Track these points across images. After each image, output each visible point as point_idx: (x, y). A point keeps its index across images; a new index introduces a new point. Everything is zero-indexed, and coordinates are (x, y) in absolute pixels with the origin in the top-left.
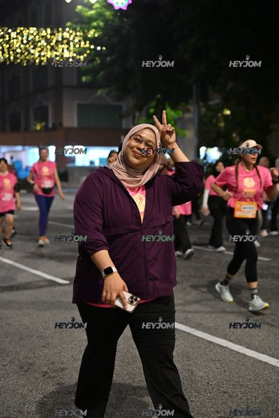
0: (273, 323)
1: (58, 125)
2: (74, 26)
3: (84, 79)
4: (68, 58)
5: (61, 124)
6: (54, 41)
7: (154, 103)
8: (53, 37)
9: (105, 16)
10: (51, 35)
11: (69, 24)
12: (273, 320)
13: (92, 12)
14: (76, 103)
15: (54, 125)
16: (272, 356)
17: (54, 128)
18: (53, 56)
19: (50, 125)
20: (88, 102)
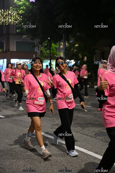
0: (88, 134)
1: (8, 50)
2: (13, 8)
3: (18, 31)
4: (11, 22)
5: (9, 50)
6: (5, 15)
7: (47, 41)
8: (4, 13)
9: (26, 4)
10: (4, 12)
11: (11, 8)
12: (88, 133)
13: (21, 3)
14: (15, 41)
15: (6, 50)
16: (85, 149)
17: (6, 51)
18: (5, 21)
19: (5, 50)
20: (21, 41)
